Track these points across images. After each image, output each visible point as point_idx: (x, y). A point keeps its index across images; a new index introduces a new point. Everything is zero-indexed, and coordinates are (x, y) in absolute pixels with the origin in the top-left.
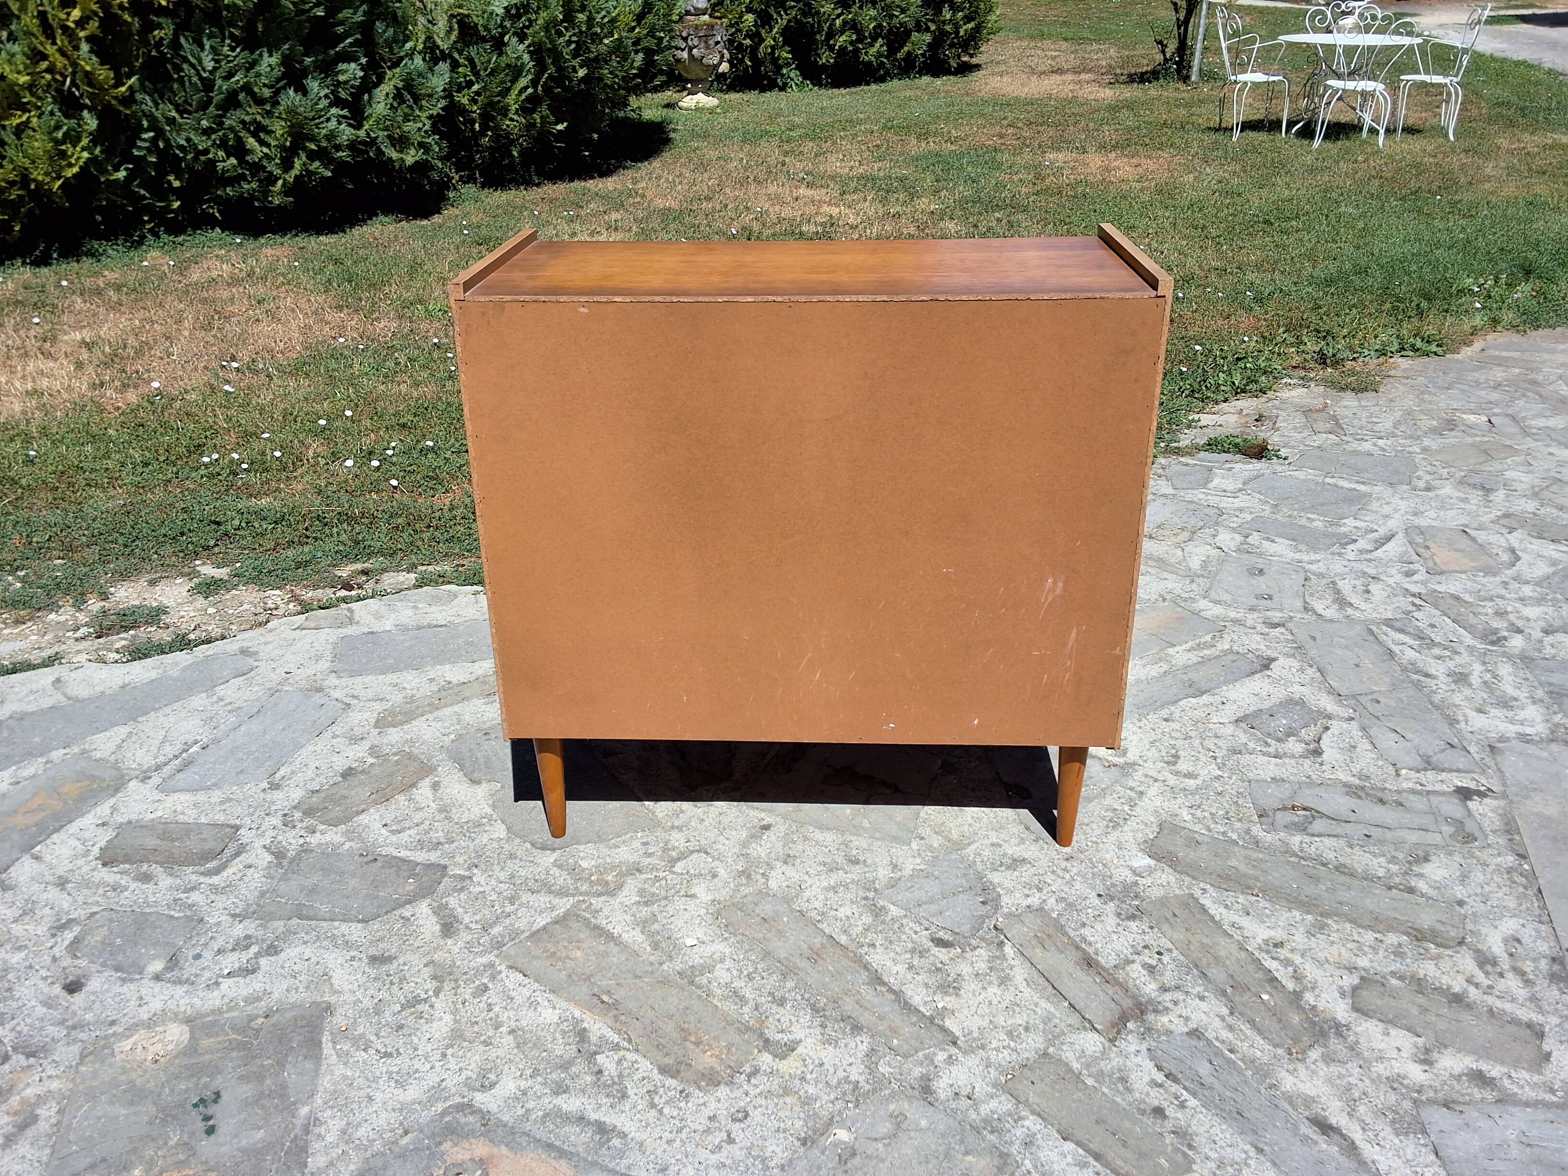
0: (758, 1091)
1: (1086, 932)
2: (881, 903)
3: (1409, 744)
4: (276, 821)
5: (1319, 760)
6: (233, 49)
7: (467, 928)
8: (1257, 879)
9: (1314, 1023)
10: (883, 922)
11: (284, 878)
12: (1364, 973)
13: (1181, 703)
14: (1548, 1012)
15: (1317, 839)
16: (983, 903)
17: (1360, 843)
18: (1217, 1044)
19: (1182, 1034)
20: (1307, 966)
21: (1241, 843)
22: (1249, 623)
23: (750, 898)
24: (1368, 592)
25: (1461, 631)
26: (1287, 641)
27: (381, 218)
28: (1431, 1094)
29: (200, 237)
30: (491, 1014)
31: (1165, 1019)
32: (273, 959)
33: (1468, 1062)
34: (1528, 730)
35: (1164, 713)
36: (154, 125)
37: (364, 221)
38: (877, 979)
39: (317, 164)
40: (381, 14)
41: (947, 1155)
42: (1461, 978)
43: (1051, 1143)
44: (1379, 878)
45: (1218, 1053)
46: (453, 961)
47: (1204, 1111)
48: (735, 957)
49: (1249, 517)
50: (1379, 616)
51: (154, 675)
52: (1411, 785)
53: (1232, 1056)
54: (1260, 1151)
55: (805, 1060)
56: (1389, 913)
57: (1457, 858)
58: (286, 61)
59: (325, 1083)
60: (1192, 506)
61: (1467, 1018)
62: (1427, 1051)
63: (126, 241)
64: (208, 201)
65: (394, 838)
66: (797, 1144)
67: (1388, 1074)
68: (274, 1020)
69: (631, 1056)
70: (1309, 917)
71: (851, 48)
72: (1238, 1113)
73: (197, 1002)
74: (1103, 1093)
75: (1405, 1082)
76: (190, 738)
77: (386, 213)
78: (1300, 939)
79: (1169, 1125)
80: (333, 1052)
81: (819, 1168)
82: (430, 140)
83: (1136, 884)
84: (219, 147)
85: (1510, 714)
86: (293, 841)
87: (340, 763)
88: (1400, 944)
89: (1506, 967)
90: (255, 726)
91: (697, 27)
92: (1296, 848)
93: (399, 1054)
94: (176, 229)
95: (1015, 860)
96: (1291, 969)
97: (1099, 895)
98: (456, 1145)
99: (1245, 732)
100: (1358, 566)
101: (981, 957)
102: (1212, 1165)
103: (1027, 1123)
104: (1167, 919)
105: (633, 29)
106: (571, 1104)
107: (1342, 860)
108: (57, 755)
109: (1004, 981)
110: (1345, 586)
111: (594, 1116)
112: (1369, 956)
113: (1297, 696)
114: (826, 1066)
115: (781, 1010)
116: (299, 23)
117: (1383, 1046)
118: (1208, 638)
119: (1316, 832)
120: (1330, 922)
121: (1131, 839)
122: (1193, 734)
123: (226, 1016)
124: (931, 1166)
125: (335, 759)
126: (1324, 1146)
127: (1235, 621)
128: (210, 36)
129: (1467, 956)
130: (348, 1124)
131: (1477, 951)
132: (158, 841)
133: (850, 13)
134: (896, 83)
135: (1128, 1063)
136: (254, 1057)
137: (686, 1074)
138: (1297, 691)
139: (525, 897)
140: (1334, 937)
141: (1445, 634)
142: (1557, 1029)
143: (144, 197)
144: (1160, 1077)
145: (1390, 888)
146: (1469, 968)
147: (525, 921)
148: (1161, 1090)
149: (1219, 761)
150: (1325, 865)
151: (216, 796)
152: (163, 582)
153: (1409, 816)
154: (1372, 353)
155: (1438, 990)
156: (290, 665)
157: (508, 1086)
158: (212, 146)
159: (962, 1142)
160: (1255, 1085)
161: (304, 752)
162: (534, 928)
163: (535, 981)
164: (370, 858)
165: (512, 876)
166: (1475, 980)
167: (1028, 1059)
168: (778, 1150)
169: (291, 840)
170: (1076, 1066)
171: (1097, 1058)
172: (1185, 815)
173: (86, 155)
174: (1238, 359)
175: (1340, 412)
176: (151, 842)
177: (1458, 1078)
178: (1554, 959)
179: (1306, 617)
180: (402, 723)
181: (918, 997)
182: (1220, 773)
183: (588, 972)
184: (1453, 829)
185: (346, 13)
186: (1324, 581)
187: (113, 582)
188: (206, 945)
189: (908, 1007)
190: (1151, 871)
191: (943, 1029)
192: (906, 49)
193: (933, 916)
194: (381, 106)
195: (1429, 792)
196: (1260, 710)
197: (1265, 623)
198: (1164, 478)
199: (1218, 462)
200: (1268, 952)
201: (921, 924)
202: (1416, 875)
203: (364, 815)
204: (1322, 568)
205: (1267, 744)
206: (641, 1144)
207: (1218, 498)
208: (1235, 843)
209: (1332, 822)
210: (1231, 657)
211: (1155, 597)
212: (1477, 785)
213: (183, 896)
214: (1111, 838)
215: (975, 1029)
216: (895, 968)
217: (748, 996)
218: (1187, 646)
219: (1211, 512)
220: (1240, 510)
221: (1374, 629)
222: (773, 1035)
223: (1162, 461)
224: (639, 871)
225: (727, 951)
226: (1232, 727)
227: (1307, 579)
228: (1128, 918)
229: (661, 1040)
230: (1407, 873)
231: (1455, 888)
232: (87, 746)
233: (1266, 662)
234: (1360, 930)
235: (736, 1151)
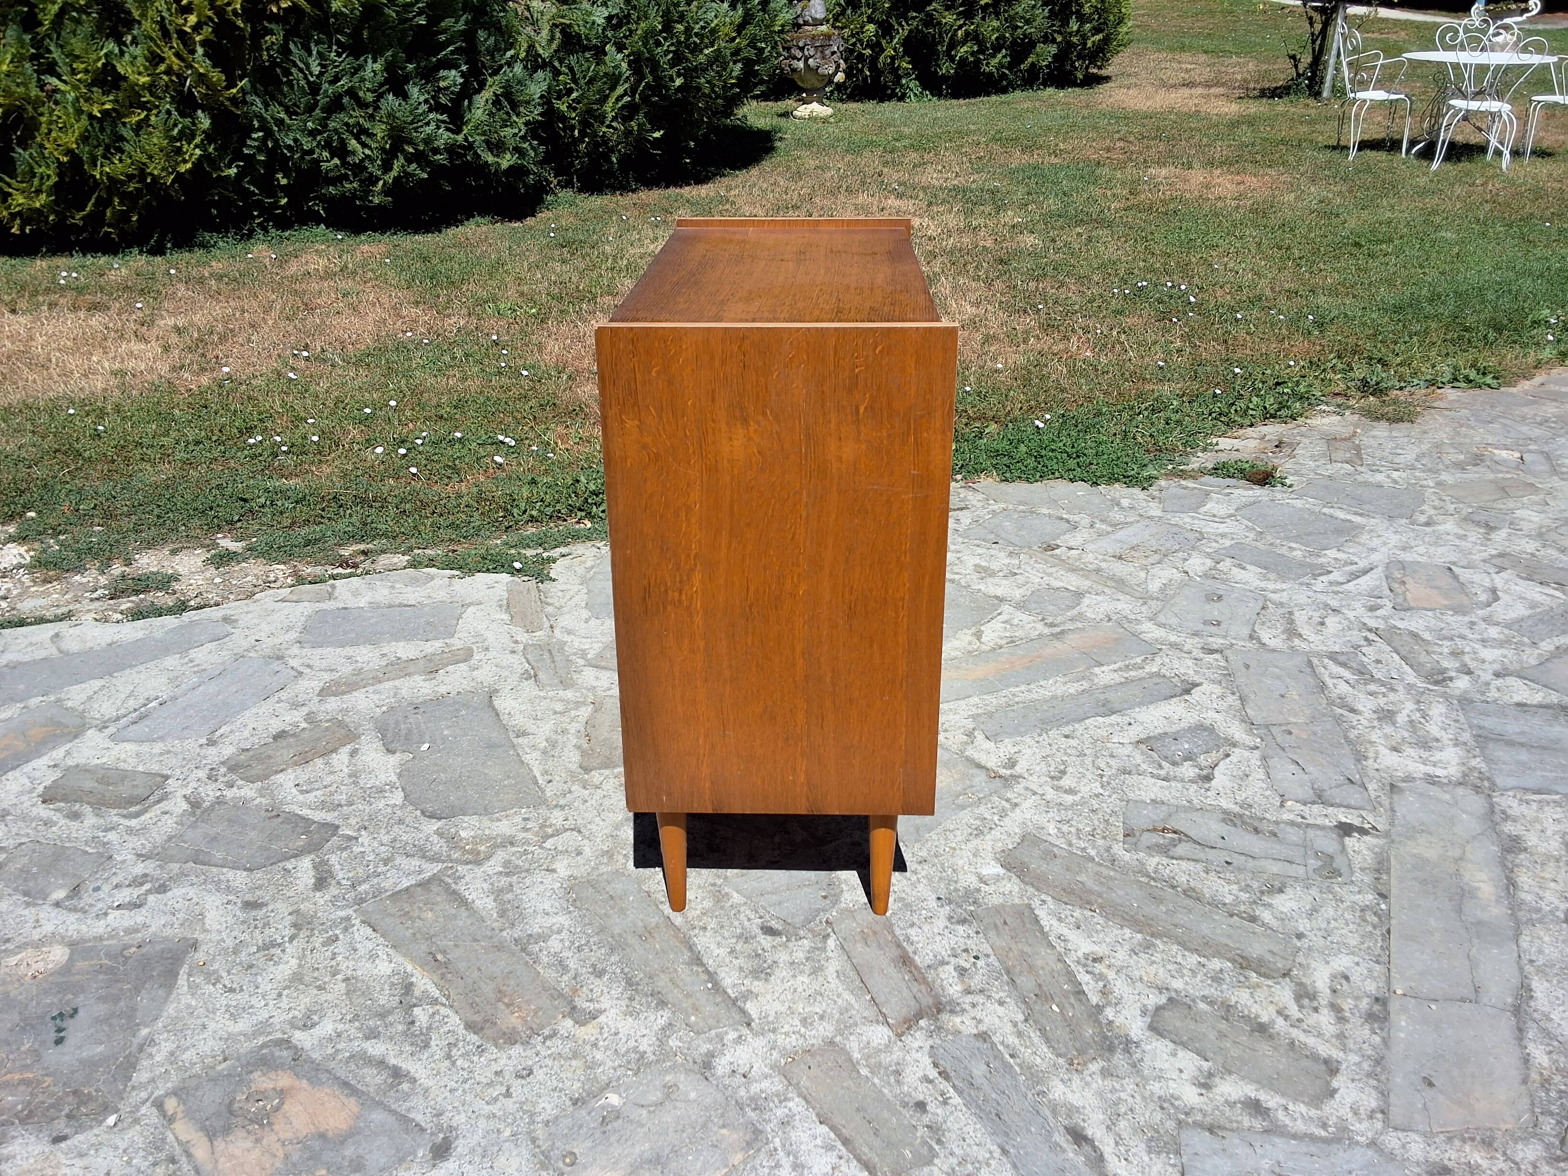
0: (549, 1052)
1: (912, 932)
2: (727, 890)
3: (1306, 777)
4: (202, 774)
5: (1207, 786)
6: (339, 55)
7: (339, 883)
8: (1100, 895)
9: (1106, 1037)
10: (722, 908)
11: (193, 826)
12: (1174, 995)
13: (1087, 721)
14: (1350, 1050)
15: (1174, 862)
16: (825, 897)
17: (1218, 869)
18: (1001, 1048)
19: (969, 1036)
20: (1119, 983)
21: (1097, 860)
22: (1187, 647)
23: (605, 877)
24: (1322, 624)
25: (1407, 669)
26: (1219, 667)
27: (478, 219)
28: (1199, 1117)
29: (305, 232)
30: (334, 963)
31: (957, 1020)
32: (160, 896)
33: (1250, 1090)
34: (1439, 772)
35: (1066, 730)
36: (264, 127)
37: (461, 222)
38: (697, 960)
39: (414, 166)
40: (485, 23)
41: (704, 1126)
42: (1272, 1009)
43: (806, 1125)
44: (1225, 904)
45: (998, 1056)
46: (316, 912)
47: (964, 1109)
48: (572, 929)
49: (1228, 543)
50: (1325, 649)
51: (140, 635)
52: (1291, 817)
53: (1012, 1061)
54: (1004, 1152)
55: (602, 1028)
56: (1225, 941)
57: (1314, 892)
58: (389, 67)
59: (171, 1009)
60: (1175, 530)
61: (1264, 1048)
62: (1210, 1075)
63: (236, 234)
64: (314, 199)
65: (301, 798)
66: (568, 1103)
67: (1162, 1093)
68: (143, 950)
69: (444, 1011)
70: (1139, 936)
71: (971, 59)
72: (997, 1115)
73: (84, 928)
74: (874, 1084)
75: (1176, 1103)
76: (153, 694)
77: (483, 213)
78: (1122, 955)
79: (926, 1119)
80: (186, 983)
81: (581, 1127)
82: (526, 145)
83: (978, 890)
84: (324, 147)
85: (1425, 755)
86: (211, 793)
87: (276, 726)
88: (1221, 970)
89: (1324, 1002)
90: (212, 688)
91: (813, 38)
92: (1150, 869)
93: (242, 990)
94: (284, 224)
96: (1101, 984)
97: (939, 899)
98: (264, 1075)
99: (1142, 753)
100: (1323, 598)
101: (800, 949)
102: (954, 1161)
103: (791, 1104)
104: (996, 926)
105: (733, 39)
106: (376, 1048)
107: (1192, 884)
108: (34, 702)
109: (816, 971)
110: (1300, 617)
111: (393, 1061)
112: (1187, 978)
113: (1208, 722)
114: (621, 1035)
115: (598, 981)
116: (404, 31)
117: (1166, 1066)
118: (1139, 660)
119: (1177, 855)
120: (1158, 942)
121: (990, 848)
122: (1087, 752)
123: (105, 943)
124: (685, 1135)
125: (272, 722)
126: (1071, 1155)
127: (1174, 646)
128: (317, 43)
129: (1287, 988)
130: (178, 1047)
131: (1301, 984)
132: (96, 785)
133: (973, 24)
134: (1018, 94)
135: (908, 1058)
136: (116, 981)
137: (488, 1032)
138: (1210, 716)
139: (399, 860)
140: (1157, 957)
141: (1388, 671)
142: (1354, 1068)
143: (254, 194)
144: (933, 1073)
145: (1231, 916)
146: (1284, 1000)
147: (391, 881)
148: (930, 1086)
149: (1104, 779)
150: (1173, 887)
151: (158, 747)
152: (184, 551)
153: (1278, 847)
154: (1422, 383)
155: (1246, 1019)
156: (262, 634)
157: (327, 1027)
158: (317, 146)
159: (722, 1115)
160: (1024, 1089)
161: (247, 713)
162: (397, 889)
163: (383, 936)
164: (274, 813)
165: (394, 840)
166: (1287, 1012)
167: (813, 1045)
168: (548, 1107)
169: (209, 793)
170: (856, 1055)
171: (880, 1050)
172: (1051, 828)
173: (198, 152)
174: (1278, 384)
175: (1367, 441)
176: (89, 784)
177: (1232, 1105)
178: (1377, 1000)
179: (1248, 644)
180: (344, 693)
181: (729, 979)
182: (1101, 791)
183: (432, 932)
184: (1320, 863)
185: (448, 22)
186: (1282, 611)
187: (139, 551)
188: (107, 879)
189: (717, 988)
190: (998, 879)
191: (743, 1011)
192: (1030, 60)
193: (770, 906)
194: (480, 112)
195: (1308, 825)
196: (1166, 734)
197: (1203, 648)
198: (1157, 500)
199: (1219, 486)
200: (1085, 965)
201: (757, 912)
202: (1264, 905)
203: (281, 775)
204: (1284, 597)
205: (1160, 767)
206: (427, 1090)
207: (1204, 523)
208: (1092, 859)
209: (1198, 846)
210: (1155, 680)
211: (1101, 616)
212: (1363, 823)
213: (101, 834)
214: (970, 846)
215: (772, 1014)
216: (717, 951)
217: (572, 965)
218: (1115, 666)
219: (1191, 536)
220: (1223, 536)
221: (1315, 661)
222: (581, 1003)
223: (1163, 483)
224: (512, 844)
225: (567, 924)
226: (1130, 748)
227: (1263, 608)
228: (958, 922)
229: (477, 999)
230: (1255, 902)
231: (1300, 921)
232: (63, 696)
233: (1188, 686)
234: (1186, 953)
235: (509, 1104)
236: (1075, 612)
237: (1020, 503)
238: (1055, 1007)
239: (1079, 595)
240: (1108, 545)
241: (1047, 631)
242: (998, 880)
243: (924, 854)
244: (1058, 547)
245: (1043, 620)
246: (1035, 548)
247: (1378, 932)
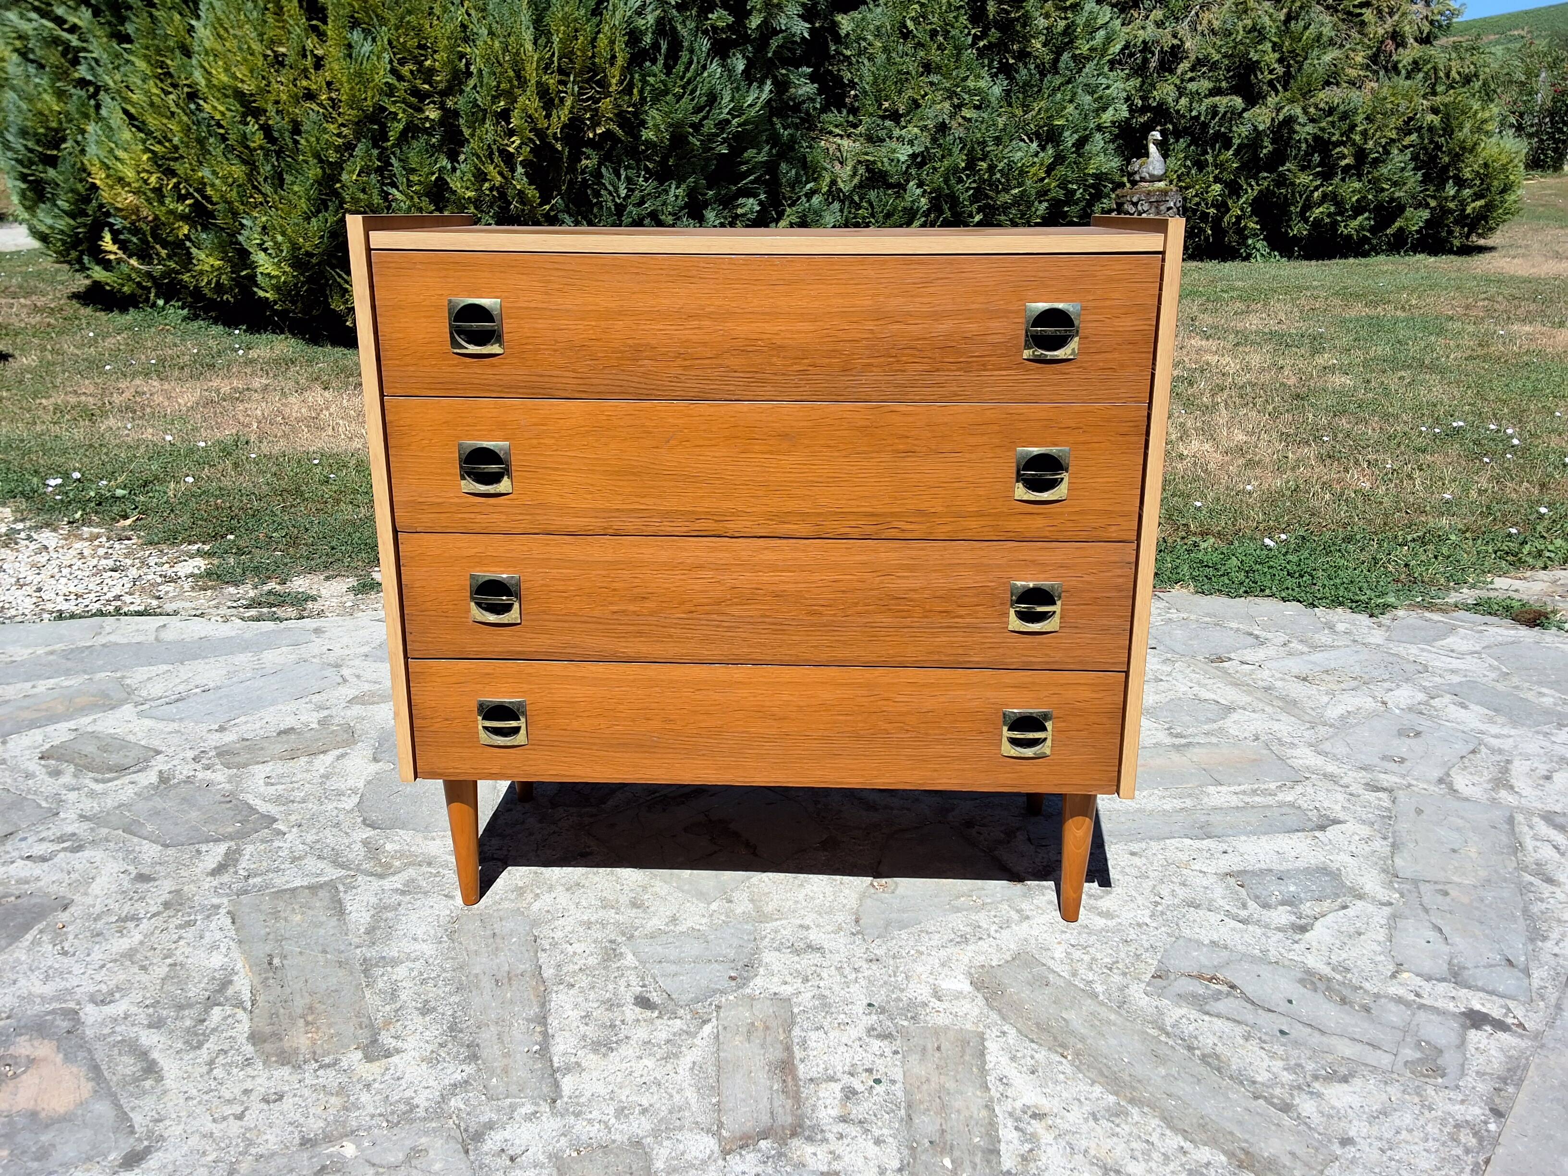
0: (315, 1082)
1: (813, 1035)
2: (624, 949)
3: (1446, 949)
4: (190, 754)
5: (1297, 937)
6: (646, 180)
7: (236, 873)
8: (1083, 1040)
10: (606, 968)
11: (148, 799)
13: (1168, 841)
15: (1206, 1018)
16: (732, 978)
17: (1264, 1037)
20: (1051, 1151)
21: (1101, 997)
22: (1345, 781)
23: (501, 913)
24: (1548, 778)
26: (1379, 807)
30: (173, 946)
31: (809, 1149)
32: (70, 855)
35: (1135, 847)
38: (542, 1020)
40: (790, 157)
44: (1254, 1082)
46: (194, 895)
48: (431, 961)
49: (1456, 679)
50: (1540, 806)
52: (1401, 992)
55: (387, 1069)
57: (1394, 1091)
58: (691, 193)
60: (1392, 659)
65: (262, 789)
66: (297, 1141)
68: (19, 901)
69: (241, 1014)
70: (1112, 1099)
71: (1327, 220)
76: (204, 682)
78: (1075, 1116)
80: (31, 939)
83: (925, 1005)
87: (289, 722)
88: (1208, 1164)
90: (257, 683)
91: (1149, 193)
92: (1168, 1022)
93: (74, 955)
95: (809, 946)
96: (1027, 1146)
97: (870, 1005)
98: (30, 1040)
99: (1227, 887)
104: (924, 1049)
106: (148, 1038)
107: (1219, 1049)
108: (102, 675)
109: (669, 1057)
110: (1519, 768)
111: (155, 1055)
112: (1153, 1165)
113: (1334, 866)
114: (403, 1082)
115: (418, 1019)
116: (707, 159)
118: (1273, 786)
119: (1214, 1011)
120: (1135, 1111)
121: (967, 961)
122: (1151, 874)
125: (288, 719)
127: (1328, 777)
128: (627, 168)
132: (95, 750)
133: (1331, 185)
134: (1382, 258)
137: (268, 1047)
138: (1340, 860)
139: (308, 860)
140: (1125, 1129)
145: (1256, 1098)
147: (286, 879)
149: (1160, 908)
150: (1190, 1048)
151: (173, 727)
152: (337, 578)
153: (1366, 1025)
156: (338, 645)
157: (119, 1008)
161: (272, 709)
162: (285, 887)
163: (237, 930)
164: (228, 799)
165: (318, 841)
167: (614, 1141)
168: (272, 1139)
169: (185, 771)
170: (659, 1165)
171: (692, 1166)
172: (1059, 953)
176: (90, 749)
179: (1432, 788)
180: (373, 703)
181: (563, 1046)
182: (1148, 920)
183: (287, 936)
184: (1418, 1055)
185: (750, 153)
186: (1498, 758)
187: (299, 574)
188: (39, 832)
189: (544, 1051)
190: (958, 996)
191: (557, 1085)
192: (1397, 224)
193: (662, 976)
195: (1422, 1006)
196: (1271, 870)
197: (1367, 784)
198: (1383, 629)
199: (1473, 623)
200: (1018, 1120)
201: (643, 979)
202: (1312, 1093)
203: (260, 766)
204: (1507, 744)
205: (1244, 906)
206: (165, 1092)
207: (1434, 656)
208: (1094, 996)
209: (1249, 1006)
210: (1284, 810)
211: (1247, 735)
212: (1506, 1015)
213: (64, 792)
214: (943, 953)
215: (588, 1094)
216: (570, 1013)
217: (403, 997)
218: (1238, 789)
219: (1410, 668)
220: (1453, 671)
221: (1519, 818)
222: (386, 1039)
223: (1401, 613)
224: (429, 864)
225: (428, 953)
226: (1212, 879)
227: (1473, 752)
228: (878, 1036)
229: (282, 1010)
230: (1299, 1088)
231: (1355, 1122)
232: (128, 675)
233: (1326, 823)
234: (1168, 1132)
235: (234, 1128)
236: (1215, 726)
237: (1208, 615)
238: (947, 1162)
239: (1230, 709)
240: (1295, 665)
241: (1168, 740)
242: (957, 998)
243: (880, 952)
244: (1230, 659)
245: (1168, 729)
246: (1201, 658)
247: (1470, 1159)
